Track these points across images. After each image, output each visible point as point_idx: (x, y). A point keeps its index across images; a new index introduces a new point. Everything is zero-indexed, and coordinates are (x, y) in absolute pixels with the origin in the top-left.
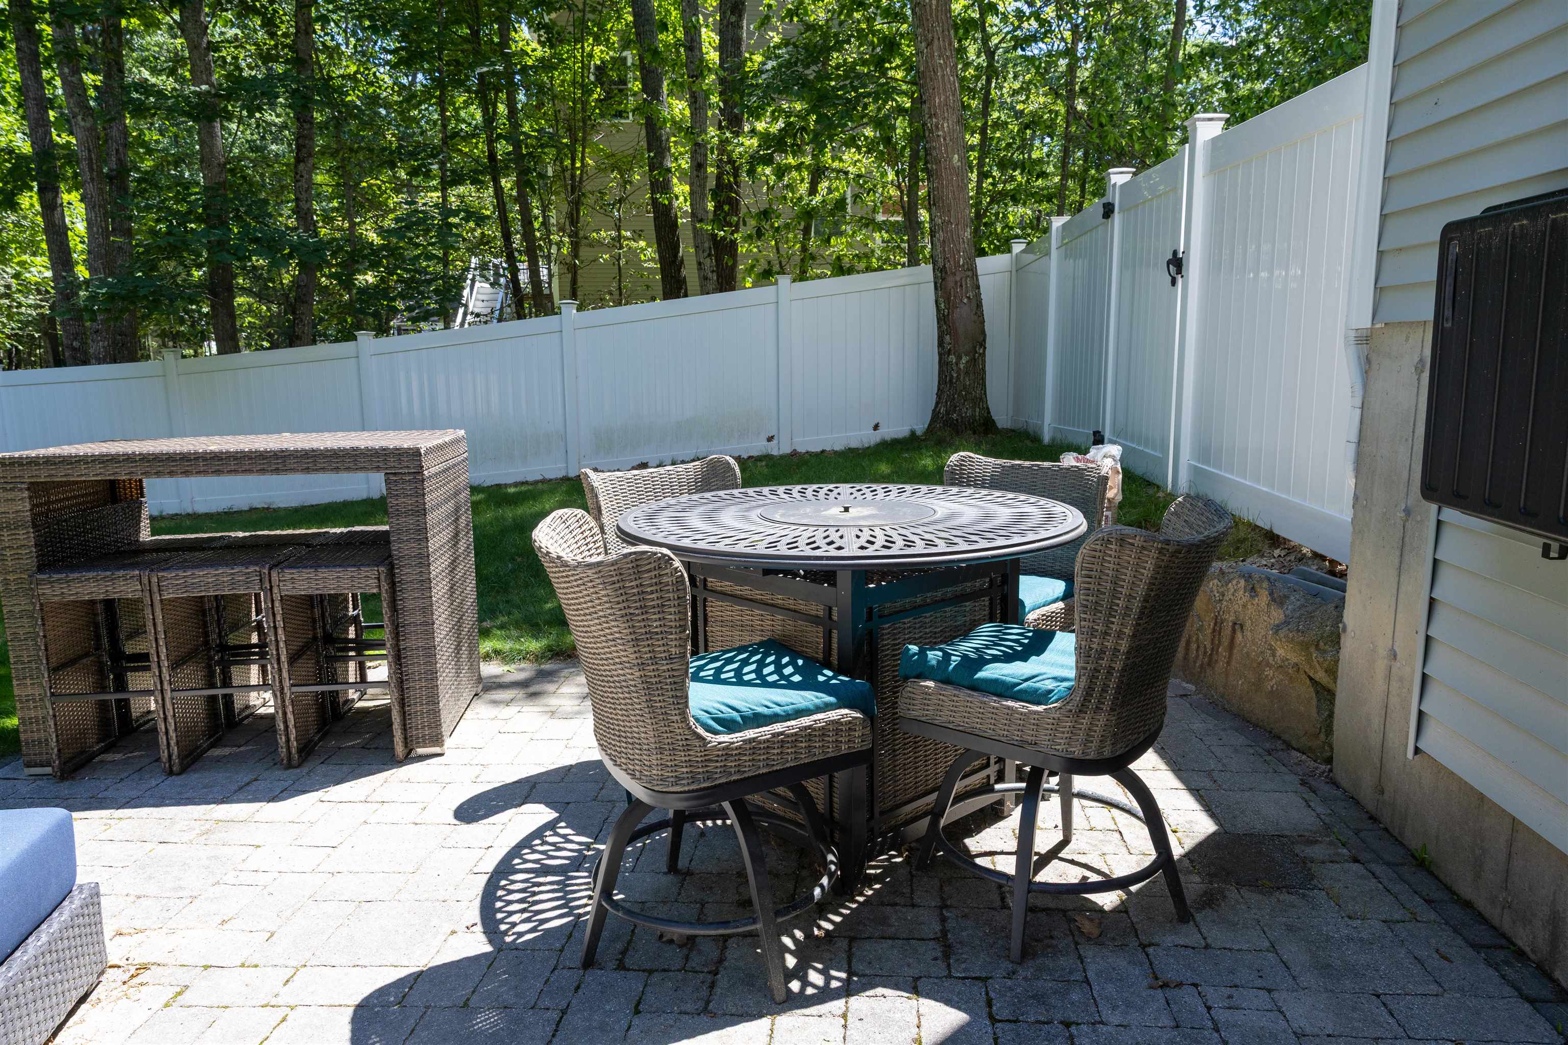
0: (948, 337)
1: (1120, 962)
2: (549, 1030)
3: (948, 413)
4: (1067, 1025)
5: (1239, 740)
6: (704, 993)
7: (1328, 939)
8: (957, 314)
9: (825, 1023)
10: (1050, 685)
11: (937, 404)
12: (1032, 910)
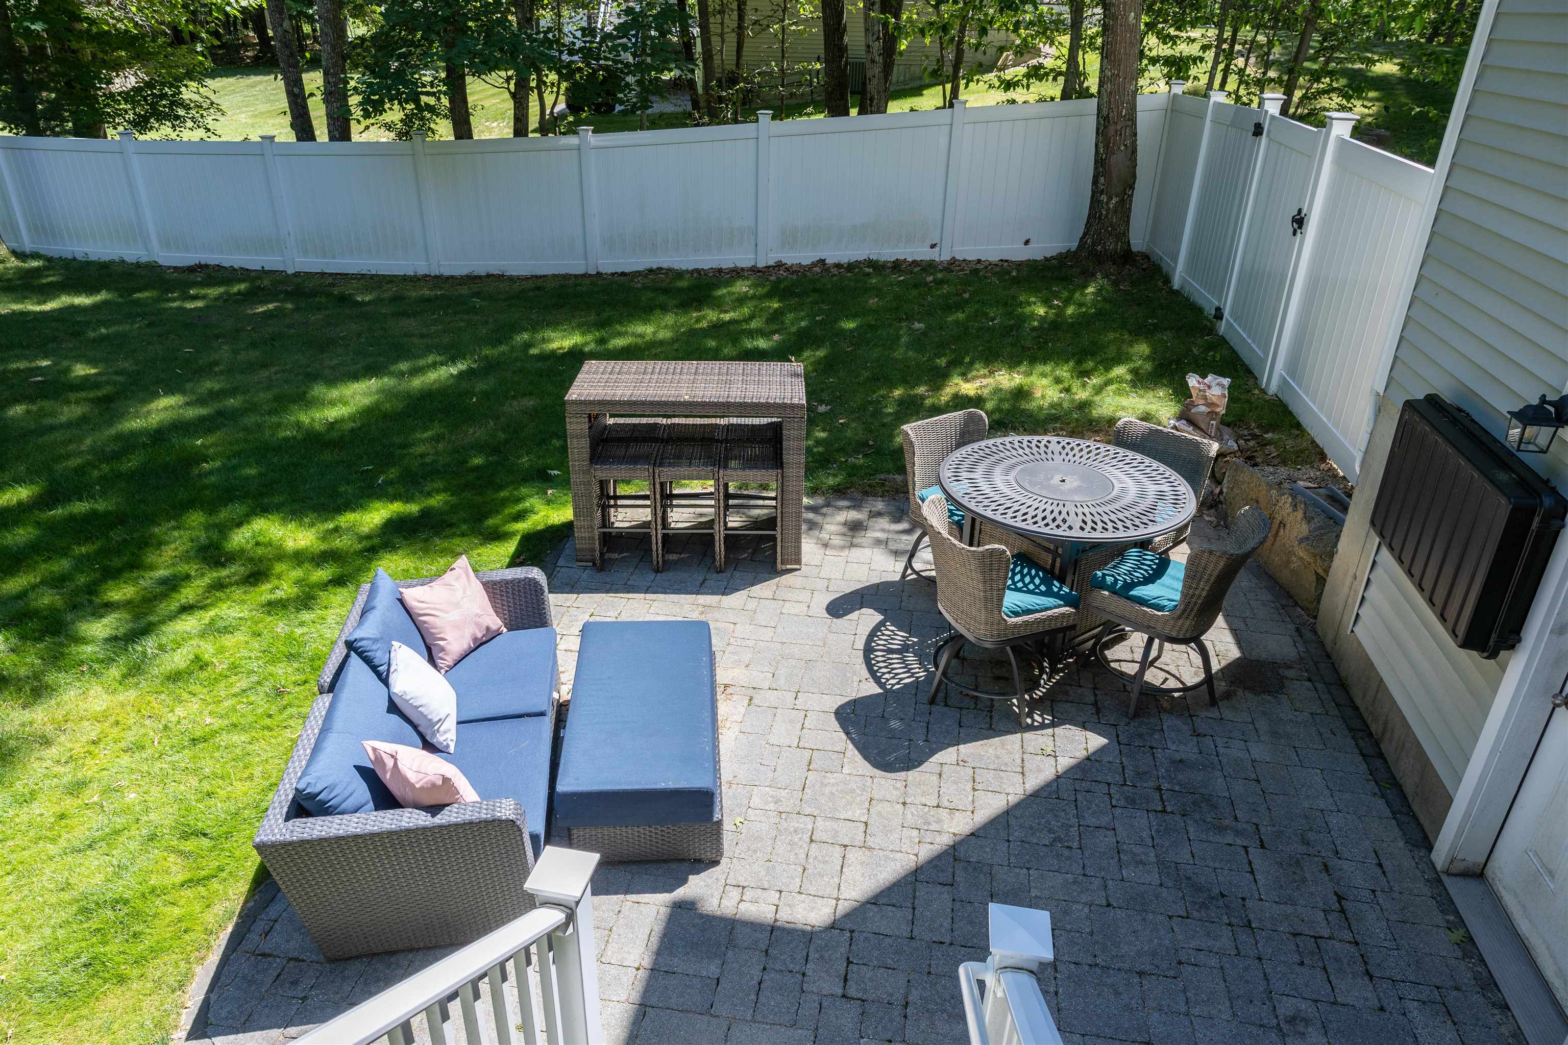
0: (1102, 179)
1: (1179, 723)
2: (925, 730)
3: (1094, 244)
4: (1152, 748)
5: (1266, 596)
6: (988, 719)
7: (1281, 719)
8: (1113, 159)
9: (1045, 739)
10: (1166, 603)
11: (1085, 234)
12: (1141, 693)
